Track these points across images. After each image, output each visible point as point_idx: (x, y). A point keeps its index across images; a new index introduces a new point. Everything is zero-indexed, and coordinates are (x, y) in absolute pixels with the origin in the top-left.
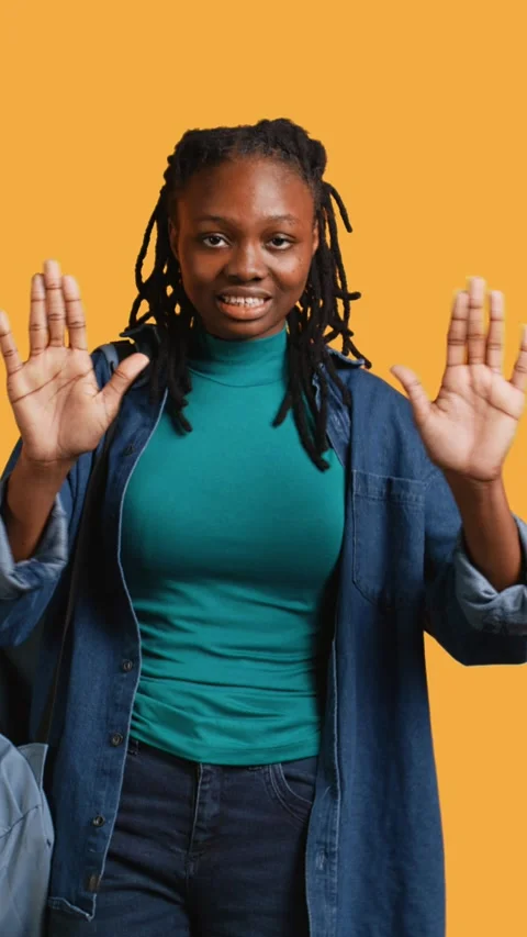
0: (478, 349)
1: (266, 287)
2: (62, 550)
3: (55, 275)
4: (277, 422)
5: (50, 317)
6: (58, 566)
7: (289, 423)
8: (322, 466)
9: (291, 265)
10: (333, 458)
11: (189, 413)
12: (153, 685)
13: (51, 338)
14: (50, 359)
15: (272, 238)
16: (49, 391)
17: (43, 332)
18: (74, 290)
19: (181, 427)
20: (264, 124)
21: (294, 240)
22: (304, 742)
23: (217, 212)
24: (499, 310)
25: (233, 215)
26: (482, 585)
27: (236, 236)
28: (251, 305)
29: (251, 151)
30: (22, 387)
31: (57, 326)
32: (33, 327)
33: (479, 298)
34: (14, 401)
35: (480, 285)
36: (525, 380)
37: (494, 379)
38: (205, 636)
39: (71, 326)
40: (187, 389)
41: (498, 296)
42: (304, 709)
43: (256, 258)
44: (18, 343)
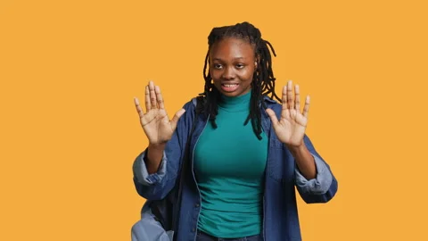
0: (292, 104)
1: (236, 80)
2: (164, 170)
3: (152, 86)
4: (246, 123)
5: (152, 100)
6: (162, 176)
7: (250, 124)
8: (260, 138)
9: (245, 73)
10: (264, 135)
11: (216, 122)
12: (205, 212)
13: (153, 106)
14: (152, 113)
15: (237, 65)
16: (154, 122)
17: (149, 104)
18: (158, 90)
19: (214, 126)
20: (238, 25)
21: (245, 65)
22: (255, 230)
23: (218, 57)
24: (298, 91)
25: (223, 58)
26: (302, 179)
27: (225, 65)
28: (232, 87)
29: (230, 36)
30: (144, 122)
31: (154, 102)
32: (146, 103)
33: (290, 87)
34: (143, 126)
35: (290, 83)
36: (306, 114)
37: (297, 114)
38: (221, 196)
39: (158, 102)
40: (217, 114)
41: (297, 86)
42: (256, 219)
43: (232, 71)
44: (142, 108)
